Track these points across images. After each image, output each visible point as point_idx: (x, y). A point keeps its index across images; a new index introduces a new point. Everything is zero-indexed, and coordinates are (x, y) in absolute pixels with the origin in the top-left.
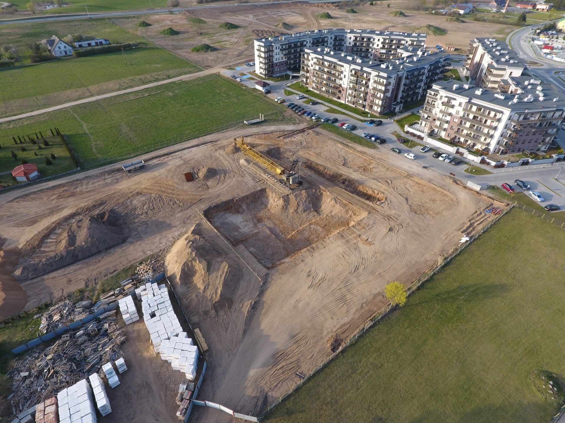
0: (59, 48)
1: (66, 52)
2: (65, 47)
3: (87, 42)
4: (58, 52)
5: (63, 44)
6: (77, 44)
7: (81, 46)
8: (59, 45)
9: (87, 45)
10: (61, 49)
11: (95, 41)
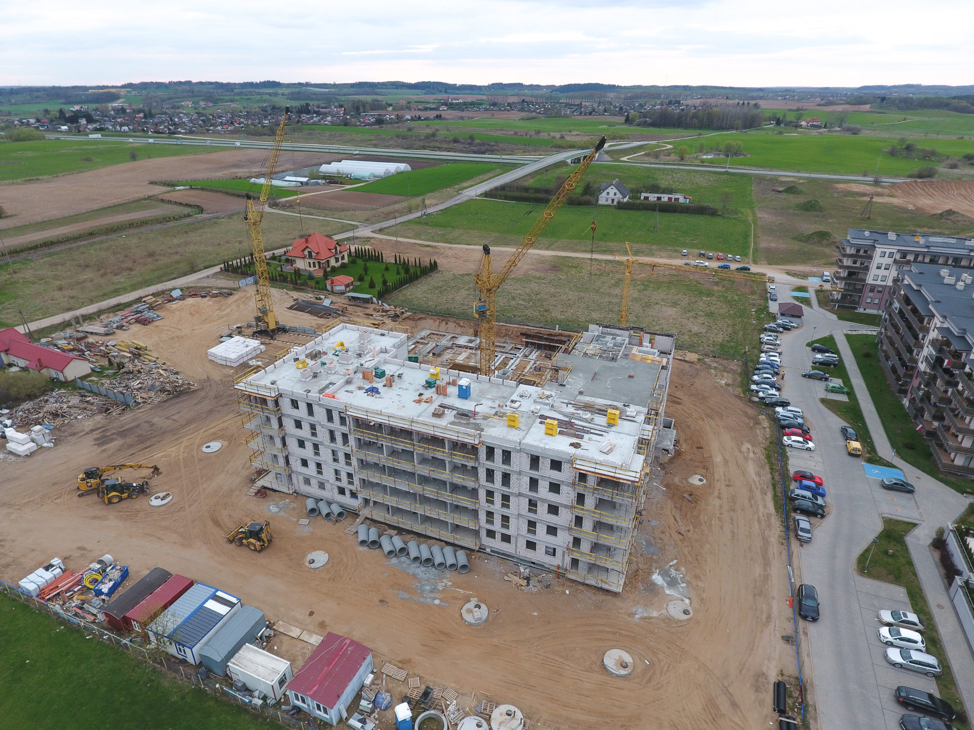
0: (608, 193)
1: (613, 200)
2: (615, 194)
3: (656, 195)
4: (604, 199)
5: (615, 190)
6: (643, 195)
7: (646, 198)
8: (609, 190)
9: (656, 199)
10: (610, 195)
11: (670, 196)
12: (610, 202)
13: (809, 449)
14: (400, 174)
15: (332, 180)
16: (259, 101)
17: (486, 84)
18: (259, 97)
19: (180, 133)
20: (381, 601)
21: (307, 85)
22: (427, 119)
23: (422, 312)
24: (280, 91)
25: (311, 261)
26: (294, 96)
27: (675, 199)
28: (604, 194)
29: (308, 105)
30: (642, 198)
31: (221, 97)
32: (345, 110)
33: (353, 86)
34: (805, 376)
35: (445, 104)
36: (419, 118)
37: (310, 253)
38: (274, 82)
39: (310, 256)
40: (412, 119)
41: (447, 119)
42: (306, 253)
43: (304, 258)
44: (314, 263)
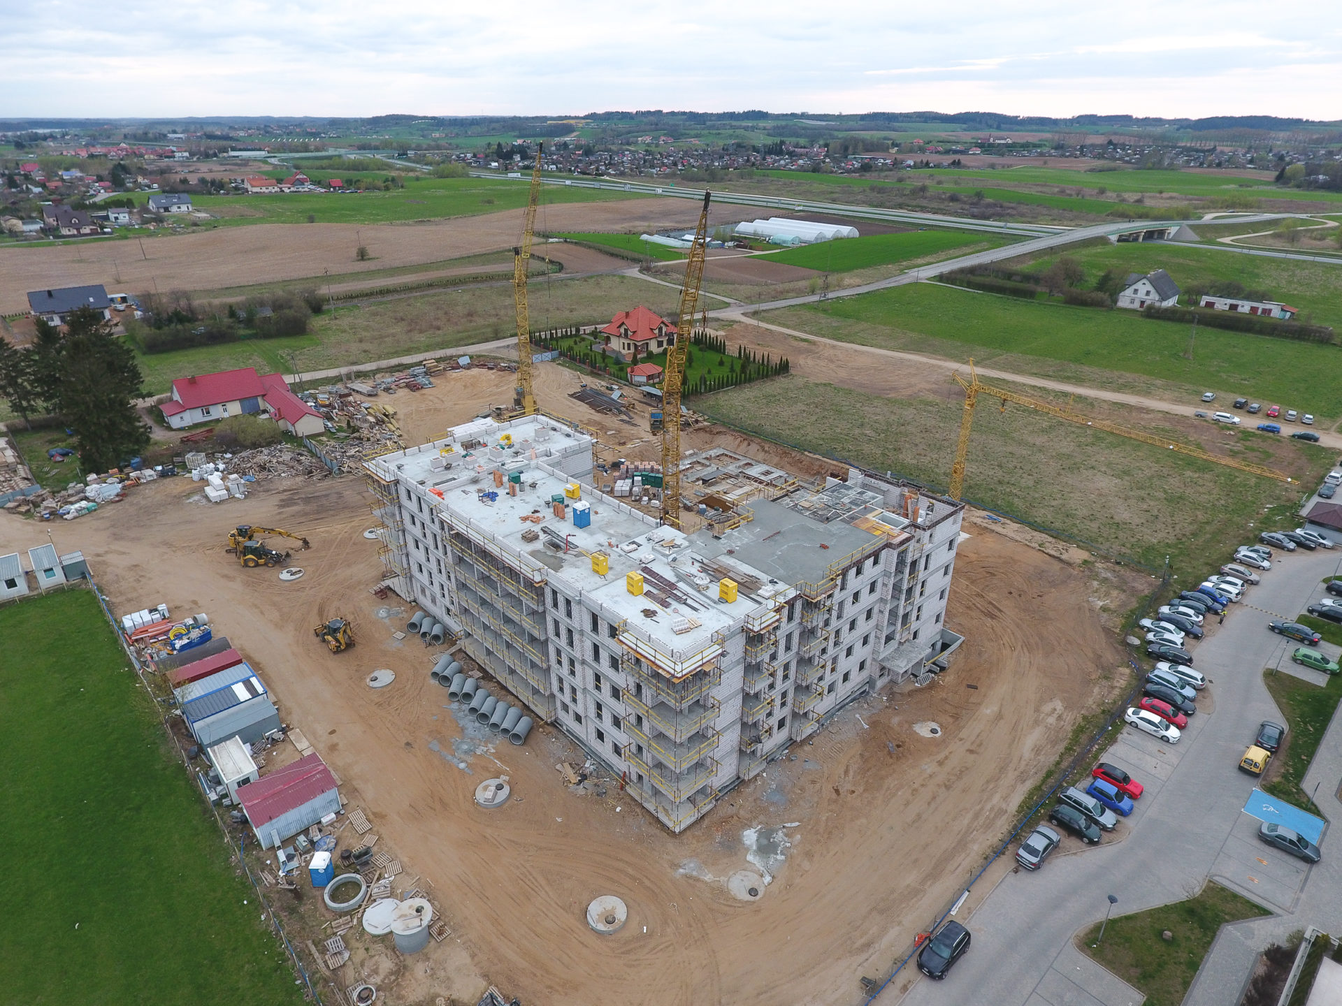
0: (1136, 291)
1: (1142, 303)
2: (1148, 293)
3: (1229, 301)
4: (1128, 300)
5: (1149, 287)
6: (1204, 300)
7: (1210, 305)
8: (1139, 286)
9: (1227, 308)
10: (1139, 294)
11: (1255, 304)
12: (1137, 305)
13: (1165, 739)
14: (837, 239)
15: (744, 242)
16: (731, 136)
17: (1069, 116)
18: (731, 132)
19: (609, 175)
20: (408, 744)
21: (804, 116)
22: (937, 166)
23: (724, 424)
24: (762, 124)
25: (626, 342)
26: (777, 131)
27: (1264, 311)
28: (1129, 292)
29: (782, 143)
30: (1203, 303)
31: (687, 132)
32: (827, 151)
33: (863, 117)
34: (1273, 629)
35: (981, 146)
36: (927, 165)
37: (626, 330)
38: (760, 112)
39: (626, 335)
40: (915, 166)
41: (969, 167)
42: (622, 330)
43: (620, 336)
44: (629, 344)
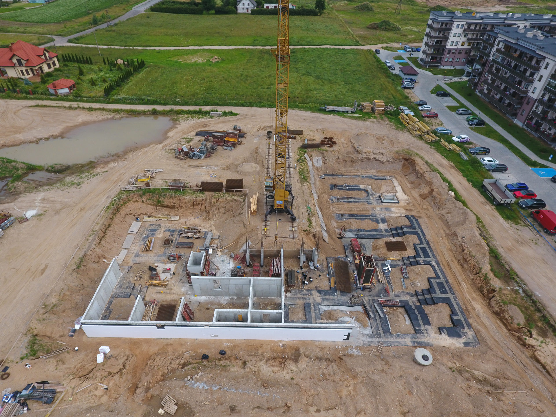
1: (247, 9)
2: (248, 4)
4: (242, 9)
5: (248, 1)
6: (266, 5)
7: (268, 7)
8: (244, 1)
9: (274, 7)
10: (245, 5)
25: (24, 69)
28: (241, 5)
37: (19, 61)
39: (21, 64)
42: (15, 61)
43: (14, 66)
44: (27, 71)
